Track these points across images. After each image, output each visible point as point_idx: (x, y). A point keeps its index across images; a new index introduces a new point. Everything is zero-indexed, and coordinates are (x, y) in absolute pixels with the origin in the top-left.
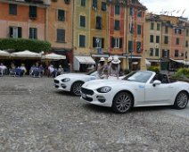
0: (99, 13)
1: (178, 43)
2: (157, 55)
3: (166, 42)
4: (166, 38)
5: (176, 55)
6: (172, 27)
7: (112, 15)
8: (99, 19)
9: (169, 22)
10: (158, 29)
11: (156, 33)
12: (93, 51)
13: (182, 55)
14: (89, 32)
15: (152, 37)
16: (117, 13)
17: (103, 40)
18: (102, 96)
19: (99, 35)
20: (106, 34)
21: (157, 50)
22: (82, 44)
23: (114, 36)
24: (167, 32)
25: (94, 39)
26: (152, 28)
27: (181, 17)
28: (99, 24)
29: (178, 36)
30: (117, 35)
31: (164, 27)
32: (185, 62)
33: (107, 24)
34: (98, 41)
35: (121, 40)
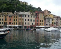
2: (2, 24)
4: (6, 19)
6: (8, 16)
13: (12, 23)
21: (2, 23)
29: (10, 18)
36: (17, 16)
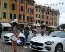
1: (47, 18)
5: (47, 23)
6: (45, 11)
7: (20, 3)
8: (13, 5)
9: (44, 9)
10: (39, 12)
11: (39, 13)
12: (10, 20)
13: (49, 23)
15: (37, 15)
16: (22, 3)
17: (15, 15)
18: (49, 47)
19: (13, 13)
23: (20, 13)
25: (11, 15)
26: (37, 11)
27: (48, 7)
30: (22, 13)
31: (42, 11)
32: (51, 27)
34: (13, 15)
35: (24, 16)
36: (53, 13)
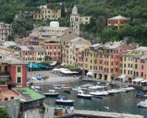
0: (96, 58)
2: (131, 74)
3: (136, 67)
4: (136, 65)
10: (132, 60)
14: (93, 65)
20: (98, 65)
21: (131, 72)
22: (91, 68)
24: (136, 61)
28: (96, 62)
29: (143, 64)
33: (98, 62)
